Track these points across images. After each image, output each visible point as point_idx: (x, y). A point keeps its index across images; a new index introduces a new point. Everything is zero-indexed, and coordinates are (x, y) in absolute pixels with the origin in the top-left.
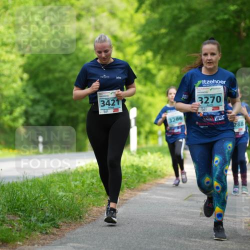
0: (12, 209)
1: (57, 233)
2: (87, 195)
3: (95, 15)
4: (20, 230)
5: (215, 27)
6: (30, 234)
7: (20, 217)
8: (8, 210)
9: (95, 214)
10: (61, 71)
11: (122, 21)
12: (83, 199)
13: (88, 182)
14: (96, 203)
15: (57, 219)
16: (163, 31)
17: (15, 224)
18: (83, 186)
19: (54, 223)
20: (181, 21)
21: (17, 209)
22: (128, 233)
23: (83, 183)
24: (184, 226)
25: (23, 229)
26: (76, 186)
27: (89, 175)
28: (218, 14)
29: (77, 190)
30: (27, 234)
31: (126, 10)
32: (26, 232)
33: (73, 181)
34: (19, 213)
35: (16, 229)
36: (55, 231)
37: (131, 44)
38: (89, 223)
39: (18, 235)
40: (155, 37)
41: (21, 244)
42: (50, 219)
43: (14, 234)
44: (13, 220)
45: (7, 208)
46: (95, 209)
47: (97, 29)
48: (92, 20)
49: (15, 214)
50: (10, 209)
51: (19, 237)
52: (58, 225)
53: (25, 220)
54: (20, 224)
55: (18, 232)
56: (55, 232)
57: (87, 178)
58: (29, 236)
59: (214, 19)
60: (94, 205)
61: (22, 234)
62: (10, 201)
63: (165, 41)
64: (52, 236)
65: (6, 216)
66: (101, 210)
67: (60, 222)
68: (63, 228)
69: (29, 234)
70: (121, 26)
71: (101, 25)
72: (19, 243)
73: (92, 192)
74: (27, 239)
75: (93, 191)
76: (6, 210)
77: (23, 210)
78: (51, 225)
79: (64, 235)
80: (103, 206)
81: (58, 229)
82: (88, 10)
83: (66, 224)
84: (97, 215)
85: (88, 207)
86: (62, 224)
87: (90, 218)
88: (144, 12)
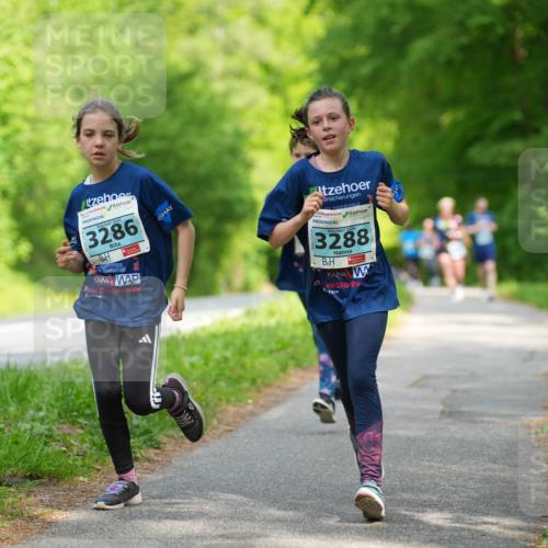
0: (66, 413)
1: (156, 458)
2: (215, 382)
3: (223, 23)
4: (83, 455)
5: (464, 40)
6: (105, 461)
7: (82, 428)
8: (59, 415)
9: (231, 420)
10: (162, 138)
11: (278, 32)
12: (207, 390)
13: (217, 356)
14: (233, 399)
15: (155, 430)
16: (362, 50)
17: (73, 442)
18: (206, 364)
19: (150, 439)
20: (396, 29)
21: (75, 413)
22: (296, 454)
23: (207, 359)
24: (408, 439)
25: (89, 452)
26: (193, 365)
27: (219, 344)
28: (469, 15)
29: (196, 373)
30: (97, 461)
31: (286, 11)
32: (95, 458)
33: (186, 354)
34: (82, 420)
35: (75, 452)
36: (152, 453)
37: (297, 80)
38: (220, 437)
39: (79, 463)
40: (345, 64)
41: (86, 480)
42: (142, 430)
43: (71, 462)
44: (69, 435)
45: (56, 411)
46: (232, 409)
47: (229, 49)
48: (219, 33)
49: (74, 423)
50: (62, 413)
51: (82, 466)
52: (159, 443)
53: (92, 434)
54: (83, 441)
55: (80, 458)
56: (152, 456)
57: (215, 347)
58: (101, 465)
59: (462, 25)
60: (228, 402)
61: (87, 461)
62: (63, 398)
63: (365, 70)
64: (146, 464)
65: (54, 428)
66: (242, 411)
67: (161, 437)
68: (168, 447)
69: (100, 462)
70: (277, 44)
71: (237, 43)
72: (81, 478)
73: (223, 374)
74: (98, 470)
75: (227, 373)
76: (54, 416)
77: (89, 415)
78: (145, 442)
79: (170, 462)
80: (248, 404)
81: (158, 451)
82: (210, 13)
83: (173, 441)
84: (235, 422)
85: (217, 405)
86: (165, 440)
87: (222, 428)
88: (322, 14)
